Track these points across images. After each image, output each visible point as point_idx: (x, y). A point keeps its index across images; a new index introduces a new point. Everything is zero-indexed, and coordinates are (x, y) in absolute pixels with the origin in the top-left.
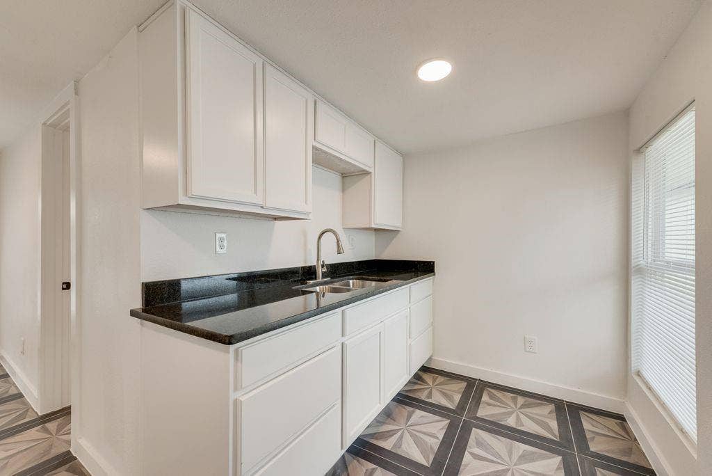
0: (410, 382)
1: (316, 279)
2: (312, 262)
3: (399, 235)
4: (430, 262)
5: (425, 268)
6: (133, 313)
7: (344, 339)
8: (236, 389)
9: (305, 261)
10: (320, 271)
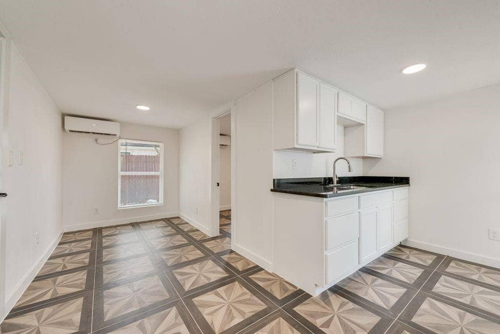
0: (395, 248)
1: (333, 184)
2: (331, 175)
3: (381, 160)
4: (407, 178)
5: (403, 181)
6: (272, 190)
7: (360, 210)
8: (326, 217)
9: (326, 175)
10: (335, 180)
